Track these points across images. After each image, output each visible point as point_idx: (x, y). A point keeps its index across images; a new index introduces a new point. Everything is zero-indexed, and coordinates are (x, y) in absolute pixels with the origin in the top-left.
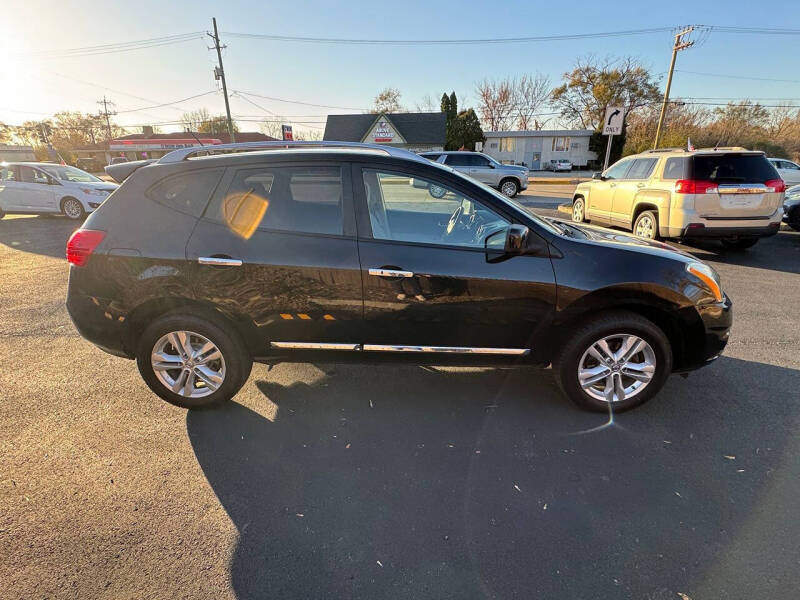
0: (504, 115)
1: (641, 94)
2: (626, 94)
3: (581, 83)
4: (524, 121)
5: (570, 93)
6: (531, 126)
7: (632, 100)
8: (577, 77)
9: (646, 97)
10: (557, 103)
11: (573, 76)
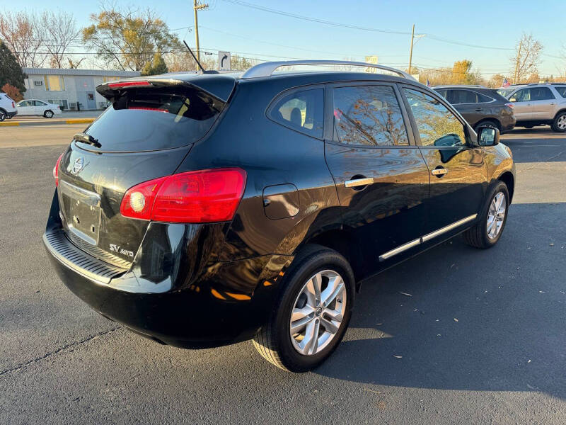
0: (30, 50)
1: (165, 42)
2: (152, 41)
3: (109, 26)
4: (57, 59)
5: (100, 35)
6: (65, 65)
7: (159, 47)
8: (104, 20)
9: (169, 45)
10: (89, 43)
11: (100, 18)
